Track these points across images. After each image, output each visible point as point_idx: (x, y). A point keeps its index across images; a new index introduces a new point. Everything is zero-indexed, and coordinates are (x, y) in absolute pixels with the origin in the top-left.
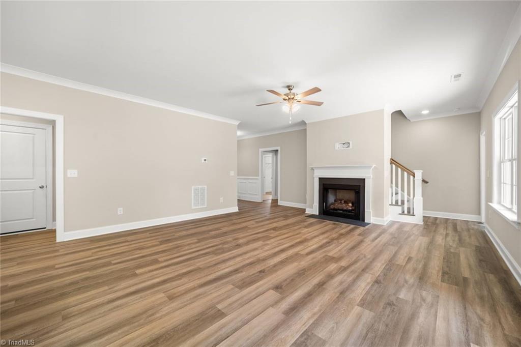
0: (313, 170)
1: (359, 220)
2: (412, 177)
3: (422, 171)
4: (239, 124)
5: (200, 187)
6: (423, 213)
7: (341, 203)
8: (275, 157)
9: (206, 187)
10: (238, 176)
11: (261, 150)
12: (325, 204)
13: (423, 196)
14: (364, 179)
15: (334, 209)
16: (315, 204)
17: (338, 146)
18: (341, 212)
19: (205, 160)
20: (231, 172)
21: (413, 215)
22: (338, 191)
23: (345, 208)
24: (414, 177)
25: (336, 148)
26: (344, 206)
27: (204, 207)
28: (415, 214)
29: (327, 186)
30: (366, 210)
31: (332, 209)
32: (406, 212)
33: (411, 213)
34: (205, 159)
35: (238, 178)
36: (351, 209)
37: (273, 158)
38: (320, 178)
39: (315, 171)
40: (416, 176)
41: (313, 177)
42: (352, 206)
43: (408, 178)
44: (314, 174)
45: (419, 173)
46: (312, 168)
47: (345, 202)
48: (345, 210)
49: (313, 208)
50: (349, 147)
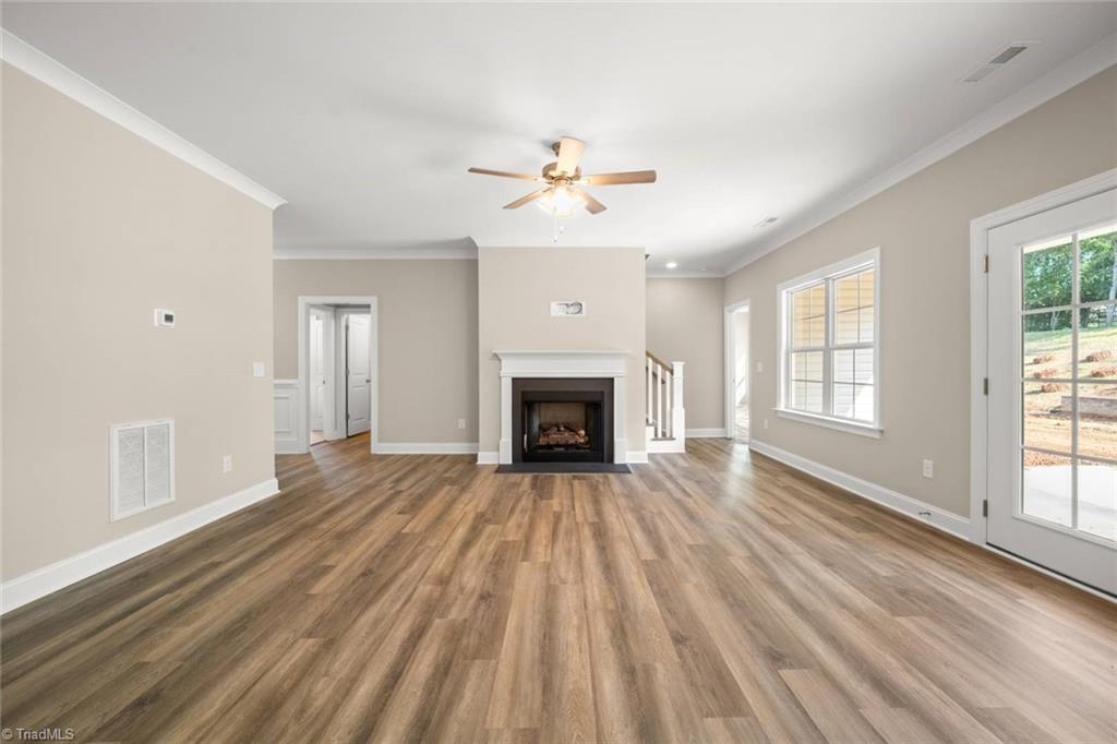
0: (500, 360)
1: (602, 461)
2: (668, 373)
3: (682, 363)
4: (278, 208)
5: (145, 424)
6: (686, 433)
7: (559, 430)
8: (333, 322)
9: (172, 423)
10: (275, 378)
11: (302, 301)
12: (526, 436)
13: (684, 406)
14: (612, 379)
15: (549, 447)
16: (503, 440)
17: (556, 310)
18: (562, 449)
19: (169, 318)
20: (256, 365)
21: (672, 438)
22: (542, 405)
23: (572, 441)
24: (672, 372)
25: (553, 314)
26: (567, 437)
27: (166, 501)
28: (674, 436)
29: (530, 397)
30: (616, 439)
31: (542, 447)
32: (660, 436)
33: (668, 435)
34: (170, 313)
35: (276, 386)
36: (582, 441)
37: (326, 327)
38: (513, 379)
39: (503, 362)
40: (675, 372)
41: (500, 378)
42: (586, 434)
43: (664, 374)
44: (500, 369)
45: (678, 367)
46: (496, 355)
47: (569, 428)
48: (572, 445)
49: (498, 450)
50: (580, 312)
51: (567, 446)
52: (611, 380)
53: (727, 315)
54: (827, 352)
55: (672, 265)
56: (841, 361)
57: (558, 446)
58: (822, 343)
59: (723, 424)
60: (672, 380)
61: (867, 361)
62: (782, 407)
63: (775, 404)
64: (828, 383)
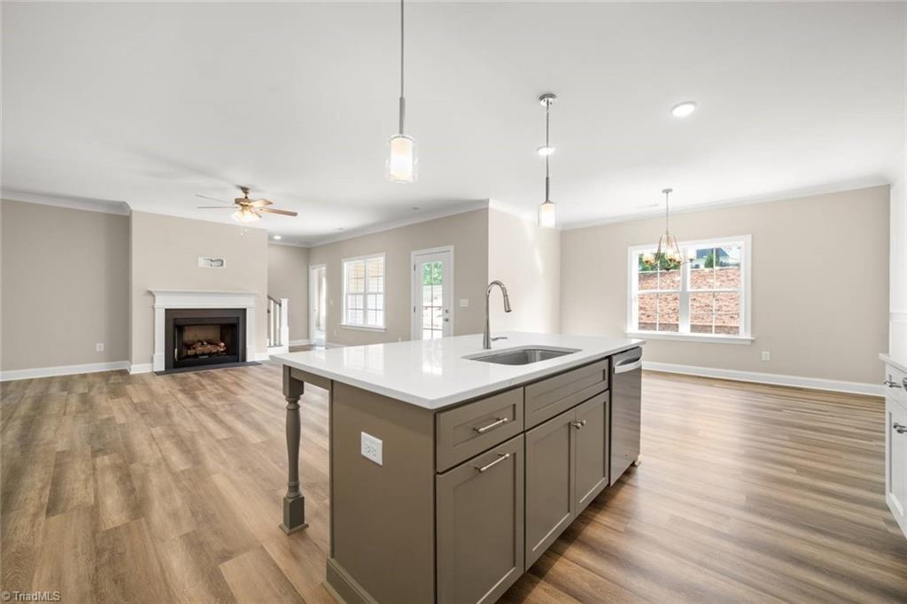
0: (154, 296)
1: (237, 361)
2: (278, 306)
3: (287, 300)
6: (288, 342)
7: (203, 344)
12: (176, 350)
13: (288, 326)
15: (196, 356)
16: (157, 354)
17: (202, 262)
21: (280, 345)
24: (280, 305)
25: (200, 266)
26: (213, 349)
28: (282, 344)
29: (178, 323)
30: (248, 346)
31: (190, 356)
32: (272, 344)
33: (277, 344)
36: (223, 350)
38: (166, 310)
39: (157, 298)
40: (283, 305)
41: (154, 309)
42: (225, 346)
43: (275, 307)
44: (154, 302)
45: (285, 302)
46: (150, 293)
47: (210, 343)
48: (214, 353)
49: (152, 361)
50: (222, 265)
51: (210, 354)
52: (244, 310)
53: (311, 271)
54: (365, 295)
55: (277, 238)
56: (371, 298)
57: (203, 354)
58: (362, 291)
59: (308, 337)
60: (280, 310)
61: (381, 298)
62: (344, 323)
63: (340, 322)
64: (365, 309)
